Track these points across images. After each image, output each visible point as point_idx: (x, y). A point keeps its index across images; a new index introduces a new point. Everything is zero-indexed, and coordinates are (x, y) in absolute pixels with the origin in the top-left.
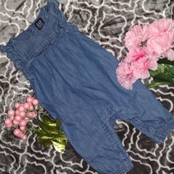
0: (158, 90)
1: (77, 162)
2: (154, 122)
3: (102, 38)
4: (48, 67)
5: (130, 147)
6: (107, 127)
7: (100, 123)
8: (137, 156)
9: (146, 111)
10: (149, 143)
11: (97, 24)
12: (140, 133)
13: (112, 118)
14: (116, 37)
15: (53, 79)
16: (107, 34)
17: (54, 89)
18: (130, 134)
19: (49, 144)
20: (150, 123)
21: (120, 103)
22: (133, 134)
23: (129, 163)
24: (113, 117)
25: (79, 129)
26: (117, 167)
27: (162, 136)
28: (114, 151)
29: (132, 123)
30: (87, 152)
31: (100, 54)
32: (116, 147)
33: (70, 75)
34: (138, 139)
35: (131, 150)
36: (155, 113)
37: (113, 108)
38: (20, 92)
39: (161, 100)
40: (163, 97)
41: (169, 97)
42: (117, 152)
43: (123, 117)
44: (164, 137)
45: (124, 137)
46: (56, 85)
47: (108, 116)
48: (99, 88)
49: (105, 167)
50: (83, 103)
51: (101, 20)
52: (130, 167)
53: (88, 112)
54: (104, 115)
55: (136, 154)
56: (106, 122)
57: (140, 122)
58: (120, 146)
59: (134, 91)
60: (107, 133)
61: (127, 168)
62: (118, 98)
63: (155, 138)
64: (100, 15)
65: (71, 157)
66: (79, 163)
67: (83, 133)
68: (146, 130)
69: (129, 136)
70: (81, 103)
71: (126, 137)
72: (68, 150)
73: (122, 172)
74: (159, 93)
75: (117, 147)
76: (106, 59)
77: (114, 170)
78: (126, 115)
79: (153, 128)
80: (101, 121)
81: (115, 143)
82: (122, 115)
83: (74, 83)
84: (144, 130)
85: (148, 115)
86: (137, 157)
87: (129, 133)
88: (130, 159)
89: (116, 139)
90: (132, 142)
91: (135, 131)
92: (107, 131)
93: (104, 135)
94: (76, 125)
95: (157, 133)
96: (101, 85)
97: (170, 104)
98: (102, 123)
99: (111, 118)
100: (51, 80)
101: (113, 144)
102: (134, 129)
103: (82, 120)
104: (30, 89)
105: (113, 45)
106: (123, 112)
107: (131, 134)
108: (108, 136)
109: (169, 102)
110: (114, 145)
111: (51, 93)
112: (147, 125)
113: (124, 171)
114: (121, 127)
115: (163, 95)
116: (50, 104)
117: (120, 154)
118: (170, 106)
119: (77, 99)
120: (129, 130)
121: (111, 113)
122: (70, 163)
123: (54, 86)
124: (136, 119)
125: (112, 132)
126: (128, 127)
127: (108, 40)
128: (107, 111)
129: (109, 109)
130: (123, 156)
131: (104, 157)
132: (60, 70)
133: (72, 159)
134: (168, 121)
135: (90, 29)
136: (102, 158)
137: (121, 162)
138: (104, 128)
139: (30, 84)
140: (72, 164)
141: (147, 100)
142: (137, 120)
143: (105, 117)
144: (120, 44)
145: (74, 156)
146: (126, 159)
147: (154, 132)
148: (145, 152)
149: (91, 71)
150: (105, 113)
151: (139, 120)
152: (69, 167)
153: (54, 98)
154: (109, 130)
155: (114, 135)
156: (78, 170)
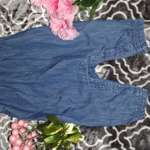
0: (101, 14)
1: (102, 135)
2: (123, 39)
3: (21, 25)
4: (5, 88)
5: (129, 79)
6: (94, 82)
7: (87, 86)
8: (141, 79)
9: (107, 38)
10: (139, 60)
11: (7, 20)
12: (124, 60)
13: (91, 72)
14: (30, 13)
15: (18, 92)
16: (22, 18)
17: (26, 99)
18: (118, 70)
19: (68, 145)
20: (121, 44)
21: (83, 54)
22: (120, 66)
23: (141, 91)
24: (91, 70)
25: (76, 108)
26: (134, 104)
27: (141, 43)
28: (119, 95)
29: (108, 58)
30: (99, 117)
31: (29, 35)
32: (117, 90)
33: (27, 75)
34: (128, 66)
35: (132, 80)
36: (116, 31)
37: (82, 63)
38: (7, 129)
39: (111, 18)
40: (109, 15)
41: (113, 10)
42: (123, 92)
43: (96, 61)
44: (143, 42)
45: (116, 76)
46: (25, 94)
47: (86, 73)
48: (57, 61)
49: (126, 114)
50: (59, 86)
51: (8, 14)
52: (145, 93)
53: (70, 88)
54: (81, 76)
55: (139, 80)
56: (89, 79)
57: (113, 51)
58: (119, 86)
59: (83, 34)
60: (99, 87)
61: (143, 96)
62: (79, 53)
63: (138, 50)
64: (3, 11)
65: (95, 136)
66: (105, 134)
67: (82, 108)
68: (125, 53)
69: (119, 72)
70: (58, 87)
71: (118, 75)
72: (87, 133)
73: (143, 103)
74: (103, 15)
75: (119, 89)
76: (37, 34)
77: (136, 109)
78: (97, 56)
79: (127, 45)
80: (85, 83)
81: (113, 88)
82: (94, 61)
83: (35, 78)
84: (123, 54)
85: (113, 39)
86: (143, 81)
87: (116, 69)
88: (138, 87)
89: (110, 83)
90: (126, 74)
91: (119, 64)
92: (97, 85)
93: (99, 91)
94: (71, 108)
95: (135, 45)
96: (57, 57)
97: (120, 15)
98: (87, 84)
99: (89, 73)
100: (17, 95)
101: (113, 90)
102: (117, 62)
103: (71, 98)
104: (12, 119)
105: (34, 21)
106: (92, 57)
107: (118, 68)
108: (102, 88)
109: (118, 14)
110: (115, 90)
111: (28, 104)
112: (121, 48)
113: (143, 101)
114: (105, 72)
115: (108, 14)
116: (35, 113)
117: (126, 92)
118: (122, 16)
119: (52, 87)
120: (113, 67)
121: (85, 69)
122: (99, 142)
123: (24, 97)
124: (107, 52)
125: (102, 82)
126: (110, 65)
127: (27, 21)
128: (81, 71)
129: (81, 67)
130: (130, 91)
131: (117, 107)
132: (15, 80)
133: (97, 137)
134: (132, 26)
135: (7, 28)
136: (116, 110)
137: (134, 97)
138: (93, 87)
139: (7, 116)
140: (101, 141)
141: (98, 29)
142: (109, 52)
143: (84, 77)
144: (38, 15)
145: (96, 132)
146: (135, 90)
147: (132, 46)
148: (145, 70)
149: (39, 56)
150: (82, 74)
151: (111, 51)
152: (101, 145)
153: (34, 106)
154: (98, 83)
155: (105, 83)
156: (110, 140)
